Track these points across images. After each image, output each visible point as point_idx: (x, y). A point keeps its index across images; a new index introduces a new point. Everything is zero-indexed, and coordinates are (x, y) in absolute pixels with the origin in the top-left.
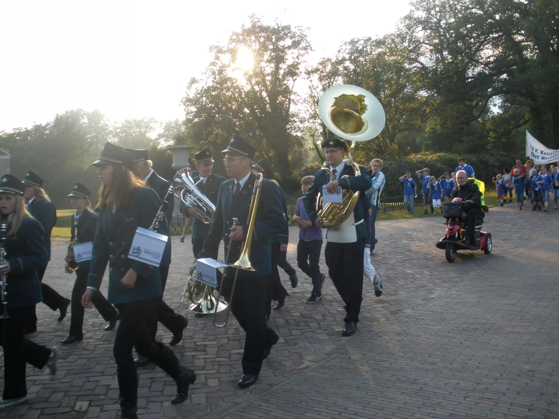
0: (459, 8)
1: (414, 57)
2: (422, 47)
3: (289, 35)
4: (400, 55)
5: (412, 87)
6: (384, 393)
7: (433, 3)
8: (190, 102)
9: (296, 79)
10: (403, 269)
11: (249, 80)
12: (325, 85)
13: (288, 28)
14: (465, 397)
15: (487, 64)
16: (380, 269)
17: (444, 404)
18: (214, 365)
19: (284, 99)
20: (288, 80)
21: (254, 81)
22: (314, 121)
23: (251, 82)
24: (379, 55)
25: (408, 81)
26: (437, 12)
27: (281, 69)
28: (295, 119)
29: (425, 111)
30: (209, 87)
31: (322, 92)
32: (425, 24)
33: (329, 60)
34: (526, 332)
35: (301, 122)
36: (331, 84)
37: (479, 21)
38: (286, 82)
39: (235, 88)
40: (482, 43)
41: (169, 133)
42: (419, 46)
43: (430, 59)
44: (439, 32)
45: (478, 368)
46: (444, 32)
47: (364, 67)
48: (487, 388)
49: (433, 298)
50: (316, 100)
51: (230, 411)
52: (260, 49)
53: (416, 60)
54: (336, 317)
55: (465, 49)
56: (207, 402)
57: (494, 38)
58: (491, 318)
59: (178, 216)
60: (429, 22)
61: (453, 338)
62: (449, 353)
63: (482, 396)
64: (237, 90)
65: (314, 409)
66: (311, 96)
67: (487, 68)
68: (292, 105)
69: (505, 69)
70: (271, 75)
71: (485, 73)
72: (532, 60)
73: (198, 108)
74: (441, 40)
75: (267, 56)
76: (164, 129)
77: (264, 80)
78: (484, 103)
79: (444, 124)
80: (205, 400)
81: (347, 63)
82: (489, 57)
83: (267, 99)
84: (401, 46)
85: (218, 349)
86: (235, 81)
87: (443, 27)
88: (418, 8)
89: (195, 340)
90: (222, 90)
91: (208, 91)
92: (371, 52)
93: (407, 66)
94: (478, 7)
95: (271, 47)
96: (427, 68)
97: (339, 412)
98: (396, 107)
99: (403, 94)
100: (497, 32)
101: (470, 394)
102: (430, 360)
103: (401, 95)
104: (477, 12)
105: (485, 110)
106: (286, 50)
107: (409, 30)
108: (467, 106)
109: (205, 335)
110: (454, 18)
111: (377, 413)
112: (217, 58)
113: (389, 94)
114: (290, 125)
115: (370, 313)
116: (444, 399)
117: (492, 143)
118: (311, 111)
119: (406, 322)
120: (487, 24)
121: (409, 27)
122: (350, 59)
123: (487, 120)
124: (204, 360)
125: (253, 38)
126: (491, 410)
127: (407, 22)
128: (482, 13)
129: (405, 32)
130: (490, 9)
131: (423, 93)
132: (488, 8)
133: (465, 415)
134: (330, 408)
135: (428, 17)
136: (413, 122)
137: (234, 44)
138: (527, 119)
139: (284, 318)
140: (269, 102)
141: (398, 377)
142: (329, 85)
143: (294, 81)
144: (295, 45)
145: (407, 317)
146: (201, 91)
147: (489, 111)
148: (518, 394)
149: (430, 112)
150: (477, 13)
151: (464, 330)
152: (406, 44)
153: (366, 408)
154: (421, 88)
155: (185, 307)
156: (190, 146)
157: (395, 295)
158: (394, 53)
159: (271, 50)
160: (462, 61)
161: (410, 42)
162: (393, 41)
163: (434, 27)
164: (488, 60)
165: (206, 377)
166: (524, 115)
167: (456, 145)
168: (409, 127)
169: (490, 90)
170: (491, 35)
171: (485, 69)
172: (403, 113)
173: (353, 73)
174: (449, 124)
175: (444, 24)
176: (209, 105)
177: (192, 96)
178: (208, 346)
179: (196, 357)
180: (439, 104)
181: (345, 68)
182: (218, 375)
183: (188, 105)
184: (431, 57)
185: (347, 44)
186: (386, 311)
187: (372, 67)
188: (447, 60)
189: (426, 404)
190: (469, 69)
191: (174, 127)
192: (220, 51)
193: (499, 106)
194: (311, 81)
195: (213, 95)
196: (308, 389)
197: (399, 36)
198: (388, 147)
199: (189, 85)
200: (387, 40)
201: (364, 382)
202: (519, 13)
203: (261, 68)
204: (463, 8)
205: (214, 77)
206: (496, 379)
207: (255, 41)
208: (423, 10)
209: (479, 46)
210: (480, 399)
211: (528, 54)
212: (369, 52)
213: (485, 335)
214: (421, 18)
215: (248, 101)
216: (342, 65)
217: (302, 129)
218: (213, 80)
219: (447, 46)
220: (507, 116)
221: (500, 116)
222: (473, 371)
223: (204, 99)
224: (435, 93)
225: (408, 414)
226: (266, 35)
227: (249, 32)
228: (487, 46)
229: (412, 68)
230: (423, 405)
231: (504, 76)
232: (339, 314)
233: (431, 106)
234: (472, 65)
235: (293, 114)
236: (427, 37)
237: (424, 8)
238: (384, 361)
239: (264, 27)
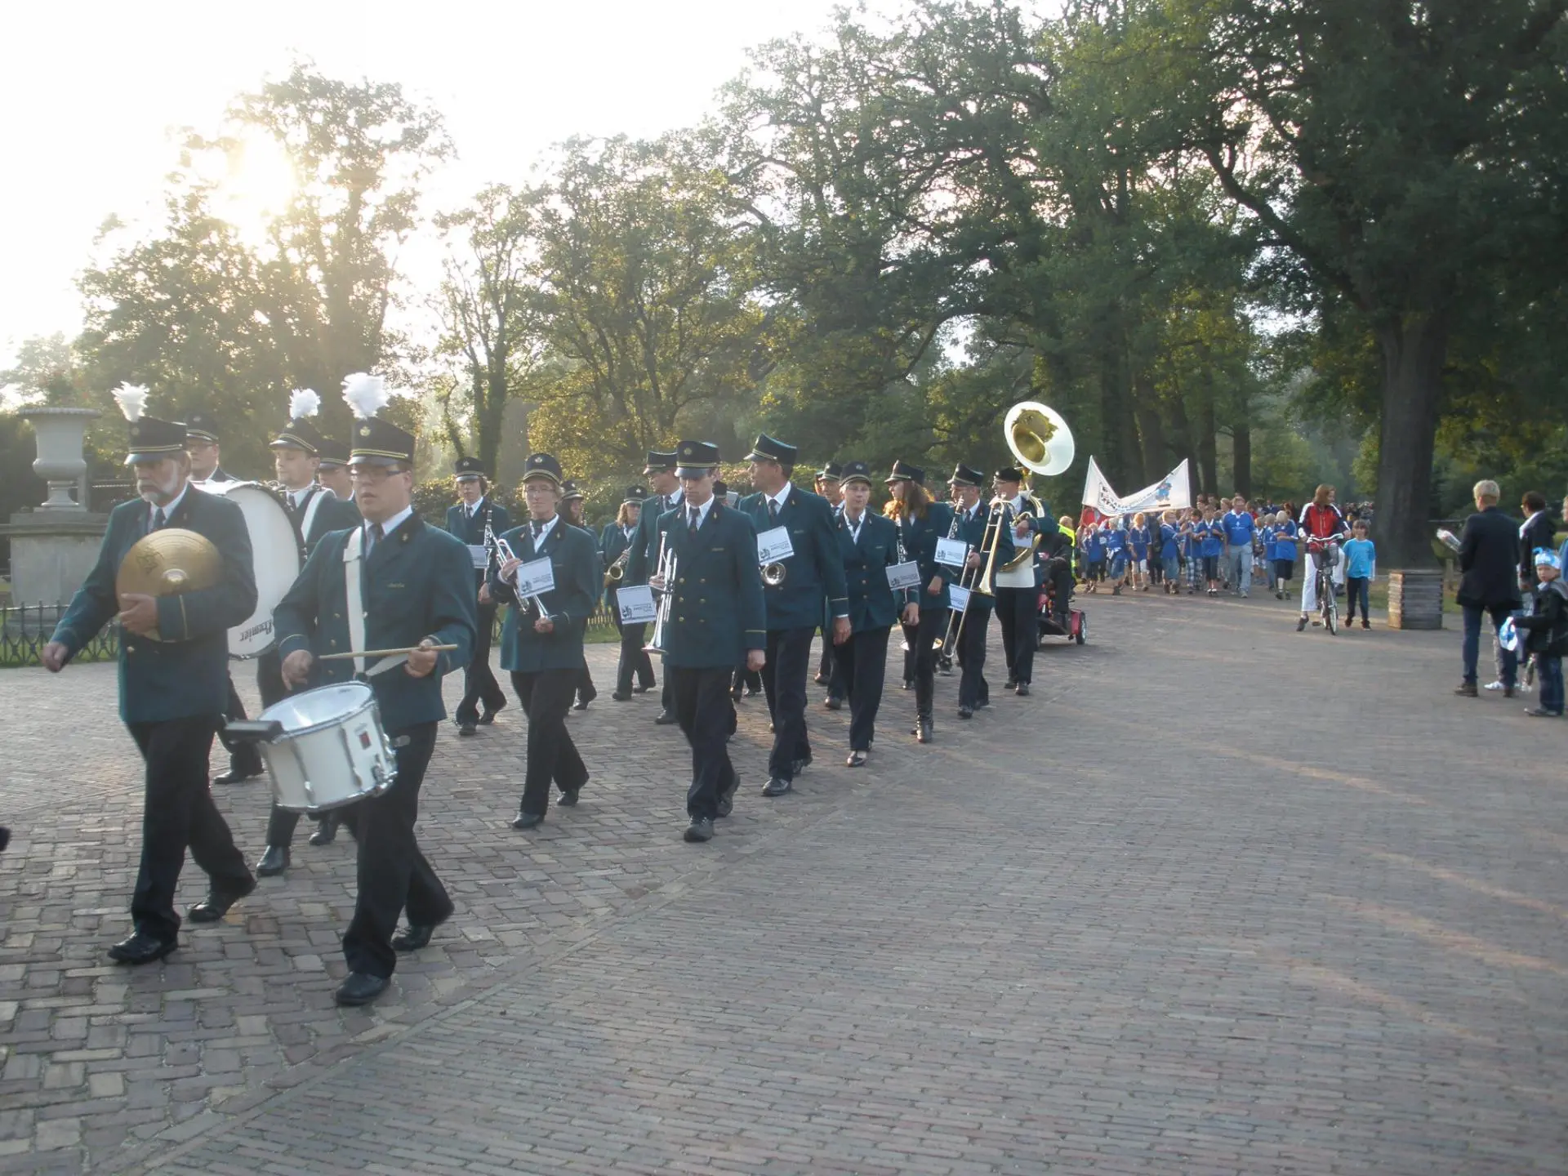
0: (870, 73)
1: (741, 196)
2: (766, 170)
3: (396, 109)
4: (703, 187)
5: (730, 280)
6: (592, 1109)
7: (805, 54)
8: (98, 283)
9: (406, 237)
10: (671, 777)
11: (275, 231)
12: (488, 258)
13: (394, 90)
14: (810, 1115)
15: (937, 230)
16: (605, 775)
17: (753, 1134)
18: (113, 1034)
19: (369, 292)
20: (383, 239)
21: (287, 235)
22: (451, 359)
23: (277, 237)
24: (646, 184)
25: (720, 262)
26: (812, 79)
27: (366, 204)
28: (397, 349)
29: (764, 346)
30: (156, 245)
31: (478, 277)
32: (779, 108)
33: (502, 189)
34: (985, 943)
35: (413, 359)
36: (504, 256)
37: (921, 112)
38: (377, 243)
39: (231, 253)
40: (929, 174)
41: (33, 370)
42: (759, 167)
43: (787, 206)
44: (815, 133)
45: (851, 1038)
46: (829, 135)
47: (601, 215)
48: (870, 1092)
49: (748, 856)
50: (459, 300)
51: (148, 1165)
52: (309, 146)
53: (746, 205)
54: (474, 901)
55: (884, 184)
56: (83, 1141)
57: (961, 163)
58: (900, 908)
59: (41, 609)
60: (790, 104)
61: (792, 961)
62: (778, 1001)
63: (856, 1110)
64: (237, 258)
65: (392, 1153)
66: (446, 287)
67: (937, 240)
68: (391, 309)
69: (985, 247)
70: (338, 223)
71: (932, 254)
72: (1055, 230)
73: (122, 302)
74: (819, 156)
75: (329, 164)
76: (18, 357)
77: (315, 235)
78: (925, 335)
79: (814, 385)
80: (75, 1137)
81: (555, 202)
82: (945, 212)
83: (321, 288)
84: (707, 164)
85: (130, 988)
86: (231, 232)
87: (827, 119)
88: (762, 64)
89: (63, 964)
90: (193, 254)
91: (153, 253)
92: (624, 173)
93: (720, 219)
94: (922, 75)
95: (342, 141)
96: (776, 229)
97: (462, 1159)
98: (681, 329)
99: (706, 297)
100: (967, 146)
101: (824, 1106)
102: (723, 1019)
103: (700, 300)
104: (918, 88)
105: (927, 353)
106: (386, 153)
107: (735, 121)
108: (877, 338)
109: (96, 949)
110: (859, 98)
111: (569, 1162)
112: (186, 162)
113: (665, 294)
114: (383, 366)
115: (567, 892)
116: (755, 1122)
117: (942, 443)
118: (442, 330)
119: (667, 918)
120: (943, 123)
121: (734, 114)
122: (563, 191)
123: (934, 381)
124: (83, 1022)
125: (292, 110)
126: (875, 1145)
127: (731, 99)
128: (931, 91)
129: (722, 125)
130: (954, 83)
131: (761, 299)
132: (948, 81)
133: (808, 1159)
134: (438, 1149)
135: (787, 90)
136: (728, 376)
137: (237, 123)
138: (1036, 385)
139: (326, 903)
140: (326, 296)
141: (632, 1066)
142: (500, 260)
143: (401, 241)
144: (413, 138)
145: (669, 905)
146: (133, 253)
147: (940, 359)
148: (949, 1102)
149: (776, 351)
150: (918, 92)
151: (822, 940)
152: (722, 160)
153: (538, 1149)
154: (756, 284)
155: (40, 870)
156: (91, 411)
157: (640, 845)
158: (688, 182)
159: (342, 149)
160: (873, 217)
161: (735, 155)
162: (687, 147)
163: (804, 120)
164: (943, 218)
165: (86, 1069)
166: (1030, 373)
167: (845, 445)
168: (717, 389)
169: (942, 299)
170: (953, 154)
171: (933, 244)
172: (702, 349)
173: (569, 231)
174: (826, 387)
175: (831, 112)
176: (153, 294)
177: (105, 266)
178: (100, 980)
179: (62, 1014)
180: (803, 328)
181: (548, 216)
182: (124, 1063)
183: (92, 292)
184: (790, 199)
185: (559, 148)
186: (615, 890)
187: (623, 216)
188: (831, 212)
189: (703, 1136)
190: (890, 239)
191: (49, 353)
192: (196, 142)
193: (966, 346)
194: (448, 245)
195: (165, 267)
196: (382, 1099)
197: (704, 135)
198: (654, 441)
199: (98, 233)
200: (670, 145)
201: (539, 1078)
202: (1027, 103)
203: (310, 199)
204: (884, 74)
205: (173, 215)
206: (896, 1067)
207: (297, 122)
208: (776, 71)
209: (921, 180)
210: (848, 1120)
211: (1045, 212)
212: (618, 173)
213: (878, 952)
214: (769, 92)
215: (268, 290)
216: (539, 206)
217: (415, 381)
218: (170, 223)
219: (834, 173)
220: (984, 372)
221: (968, 374)
222: (839, 1048)
223: (140, 277)
224: (794, 299)
225: (654, 1161)
226: (330, 105)
227: (283, 94)
228: (941, 181)
229: (736, 227)
230: (697, 1136)
231: (983, 265)
232: (483, 895)
233: (780, 334)
234: (899, 229)
235: (392, 336)
236: (781, 146)
237: (780, 65)
238: (598, 1021)
239: (328, 84)
